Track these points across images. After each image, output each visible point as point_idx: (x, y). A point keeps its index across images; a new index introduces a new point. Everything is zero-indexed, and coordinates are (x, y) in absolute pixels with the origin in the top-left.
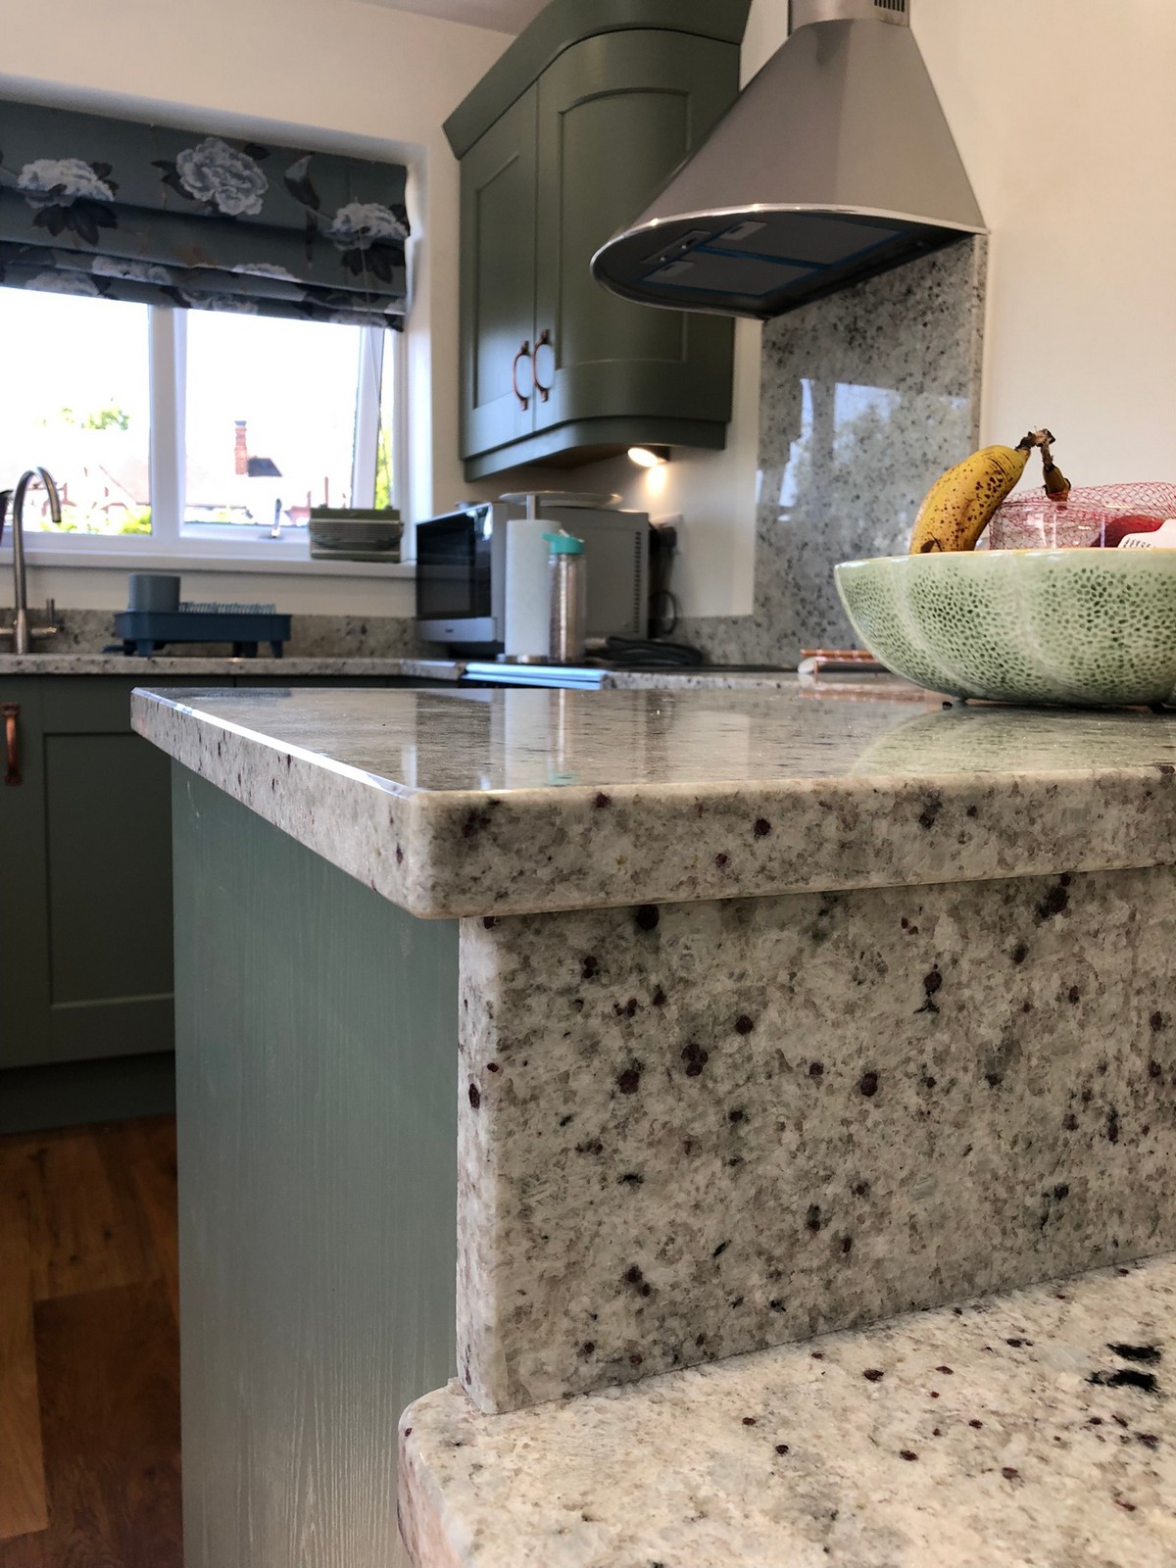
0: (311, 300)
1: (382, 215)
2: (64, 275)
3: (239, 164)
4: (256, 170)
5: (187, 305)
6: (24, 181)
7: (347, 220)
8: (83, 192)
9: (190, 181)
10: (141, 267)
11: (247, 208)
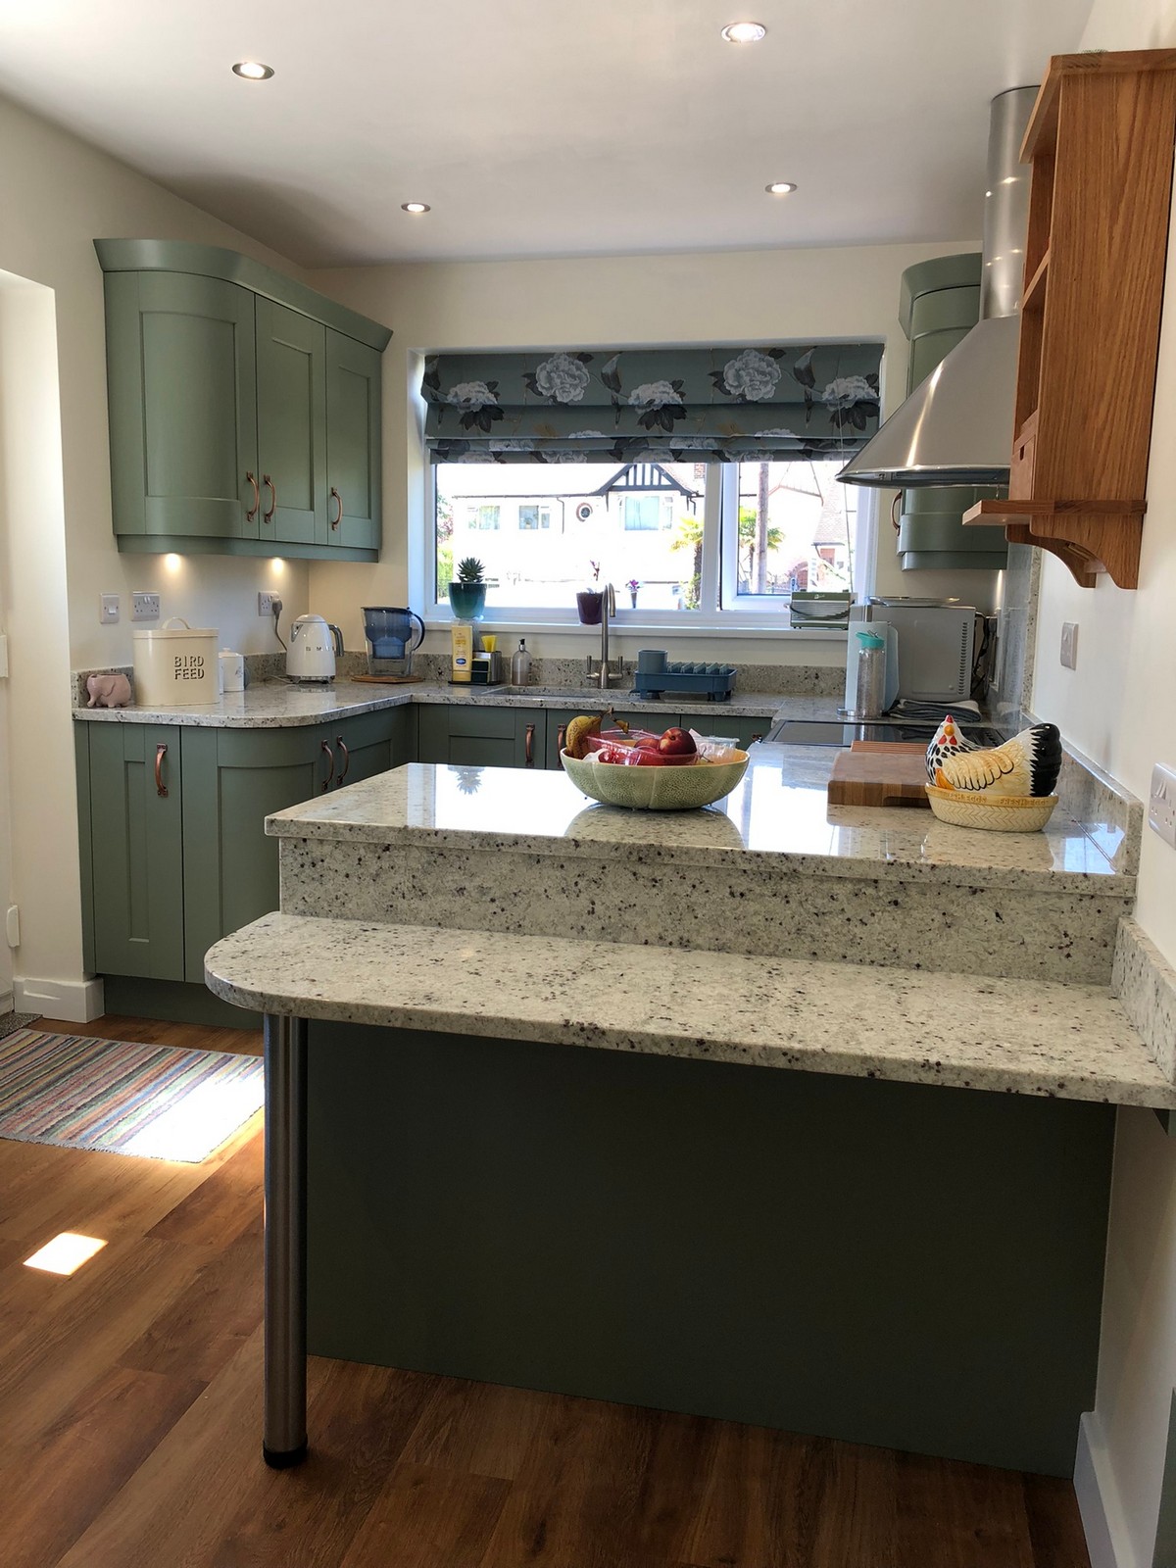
0: (808, 448)
1: (860, 384)
2: (655, 452)
3: (764, 364)
4: (775, 366)
5: (728, 461)
6: (631, 401)
7: (833, 392)
8: (665, 402)
9: (731, 382)
10: (699, 440)
11: (765, 394)
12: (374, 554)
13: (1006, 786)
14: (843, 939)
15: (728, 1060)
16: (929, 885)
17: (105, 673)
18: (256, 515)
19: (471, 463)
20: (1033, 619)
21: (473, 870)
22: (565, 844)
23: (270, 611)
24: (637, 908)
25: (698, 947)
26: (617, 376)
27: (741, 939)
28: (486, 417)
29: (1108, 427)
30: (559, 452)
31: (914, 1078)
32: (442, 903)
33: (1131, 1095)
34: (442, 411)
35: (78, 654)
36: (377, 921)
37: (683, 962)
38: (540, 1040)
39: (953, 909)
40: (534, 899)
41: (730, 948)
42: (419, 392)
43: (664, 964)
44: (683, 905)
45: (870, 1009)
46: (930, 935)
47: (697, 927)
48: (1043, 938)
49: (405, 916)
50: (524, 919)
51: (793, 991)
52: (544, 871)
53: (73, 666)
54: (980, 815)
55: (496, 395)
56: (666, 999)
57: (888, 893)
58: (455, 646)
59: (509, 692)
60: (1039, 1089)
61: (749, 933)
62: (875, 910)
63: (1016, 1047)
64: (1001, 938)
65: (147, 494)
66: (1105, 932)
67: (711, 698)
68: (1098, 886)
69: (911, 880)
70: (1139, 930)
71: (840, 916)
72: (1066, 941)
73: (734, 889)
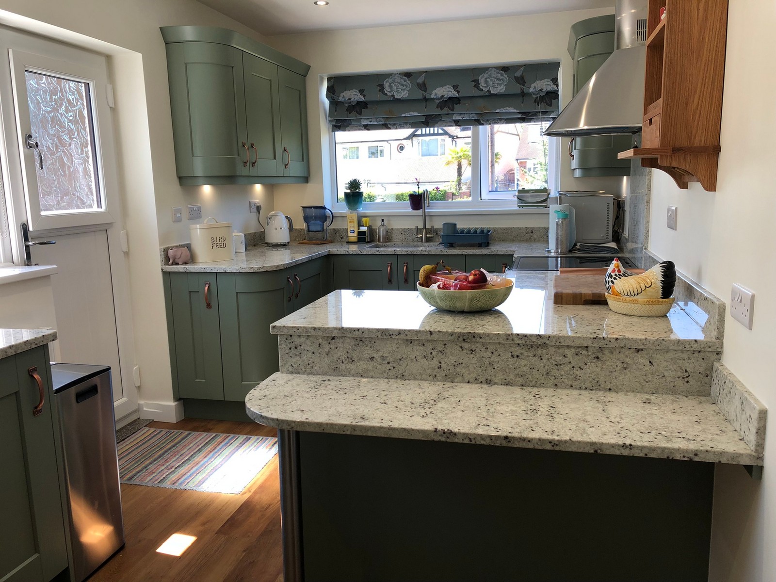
0: (523, 116)
1: (549, 83)
2: (444, 121)
3: (499, 75)
4: (505, 75)
5: (483, 124)
8: (450, 96)
9: (483, 85)
10: (468, 115)
11: (500, 90)
12: (306, 179)
13: (648, 293)
14: (571, 377)
15: (521, 446)
16: (615, 348)
17: (176, 247)
18: (248, 164)
19: (353, 130)
20: (648, 202)
21: (378, 348)
22: (425, 334)
23: (255, 210)
24: (463, 365)
25: (496, 384)
26: (425, 84)
27: (518, 379)
28: (359, 107)
29: (699, 109)
30: (397, 124)
31: (618, 453)
32: (362, 365)
33: (733, 458)
34: (337, 105)
35: (163, 237)
36: (330, 375)
37: (489, 392)
38: (422, 439)
39: (627, 360)
40: (410, 361)
41: (512, 383)
42: (325, 96)
43: (480, 394)
44: (487, 362)
45: (590, 415)
46: (615, 373)
47: (494, 374)
48: (674, 373)
49: (344, 373)
50: (405, 372)
51: (548, 406)
52: (415, 347)
53: (160, 245)
54: (636, 309)
55: (364, 96)
56: (485, 414)
57: (594, 353)
58: (349, 224)
59: (377, 246)
60: (684, 457)
61: (522, 376)
62: (587, 362)
63: (669, 434)
64: (652, 374)
65: (193, 156)
66: (706, 369)
67: (480, 246)
68: (702, 346)
69: (605, 346)
70: (726, 368)
71: (569, 366)
72: (686, 374)
73: (513, 354)
